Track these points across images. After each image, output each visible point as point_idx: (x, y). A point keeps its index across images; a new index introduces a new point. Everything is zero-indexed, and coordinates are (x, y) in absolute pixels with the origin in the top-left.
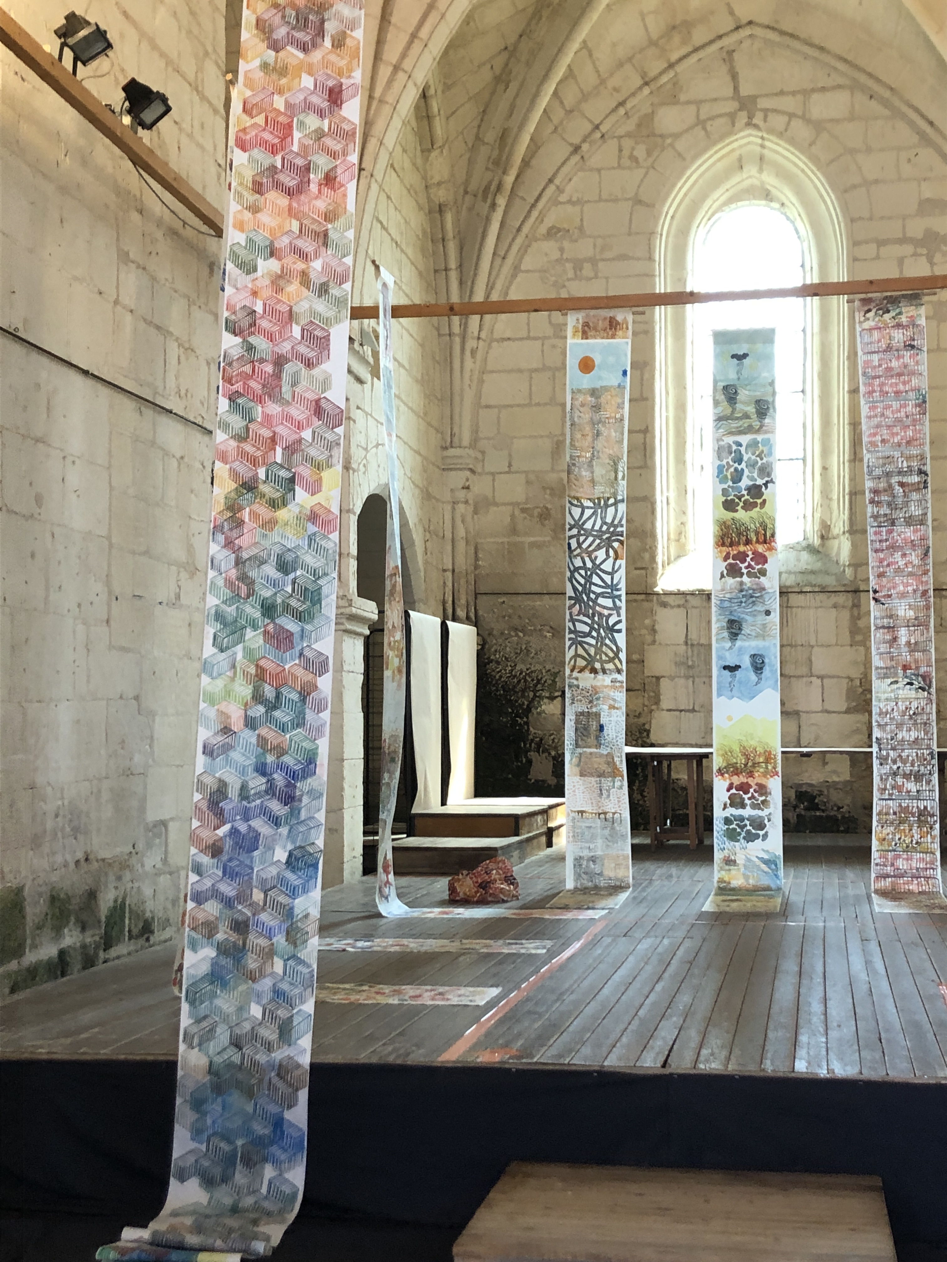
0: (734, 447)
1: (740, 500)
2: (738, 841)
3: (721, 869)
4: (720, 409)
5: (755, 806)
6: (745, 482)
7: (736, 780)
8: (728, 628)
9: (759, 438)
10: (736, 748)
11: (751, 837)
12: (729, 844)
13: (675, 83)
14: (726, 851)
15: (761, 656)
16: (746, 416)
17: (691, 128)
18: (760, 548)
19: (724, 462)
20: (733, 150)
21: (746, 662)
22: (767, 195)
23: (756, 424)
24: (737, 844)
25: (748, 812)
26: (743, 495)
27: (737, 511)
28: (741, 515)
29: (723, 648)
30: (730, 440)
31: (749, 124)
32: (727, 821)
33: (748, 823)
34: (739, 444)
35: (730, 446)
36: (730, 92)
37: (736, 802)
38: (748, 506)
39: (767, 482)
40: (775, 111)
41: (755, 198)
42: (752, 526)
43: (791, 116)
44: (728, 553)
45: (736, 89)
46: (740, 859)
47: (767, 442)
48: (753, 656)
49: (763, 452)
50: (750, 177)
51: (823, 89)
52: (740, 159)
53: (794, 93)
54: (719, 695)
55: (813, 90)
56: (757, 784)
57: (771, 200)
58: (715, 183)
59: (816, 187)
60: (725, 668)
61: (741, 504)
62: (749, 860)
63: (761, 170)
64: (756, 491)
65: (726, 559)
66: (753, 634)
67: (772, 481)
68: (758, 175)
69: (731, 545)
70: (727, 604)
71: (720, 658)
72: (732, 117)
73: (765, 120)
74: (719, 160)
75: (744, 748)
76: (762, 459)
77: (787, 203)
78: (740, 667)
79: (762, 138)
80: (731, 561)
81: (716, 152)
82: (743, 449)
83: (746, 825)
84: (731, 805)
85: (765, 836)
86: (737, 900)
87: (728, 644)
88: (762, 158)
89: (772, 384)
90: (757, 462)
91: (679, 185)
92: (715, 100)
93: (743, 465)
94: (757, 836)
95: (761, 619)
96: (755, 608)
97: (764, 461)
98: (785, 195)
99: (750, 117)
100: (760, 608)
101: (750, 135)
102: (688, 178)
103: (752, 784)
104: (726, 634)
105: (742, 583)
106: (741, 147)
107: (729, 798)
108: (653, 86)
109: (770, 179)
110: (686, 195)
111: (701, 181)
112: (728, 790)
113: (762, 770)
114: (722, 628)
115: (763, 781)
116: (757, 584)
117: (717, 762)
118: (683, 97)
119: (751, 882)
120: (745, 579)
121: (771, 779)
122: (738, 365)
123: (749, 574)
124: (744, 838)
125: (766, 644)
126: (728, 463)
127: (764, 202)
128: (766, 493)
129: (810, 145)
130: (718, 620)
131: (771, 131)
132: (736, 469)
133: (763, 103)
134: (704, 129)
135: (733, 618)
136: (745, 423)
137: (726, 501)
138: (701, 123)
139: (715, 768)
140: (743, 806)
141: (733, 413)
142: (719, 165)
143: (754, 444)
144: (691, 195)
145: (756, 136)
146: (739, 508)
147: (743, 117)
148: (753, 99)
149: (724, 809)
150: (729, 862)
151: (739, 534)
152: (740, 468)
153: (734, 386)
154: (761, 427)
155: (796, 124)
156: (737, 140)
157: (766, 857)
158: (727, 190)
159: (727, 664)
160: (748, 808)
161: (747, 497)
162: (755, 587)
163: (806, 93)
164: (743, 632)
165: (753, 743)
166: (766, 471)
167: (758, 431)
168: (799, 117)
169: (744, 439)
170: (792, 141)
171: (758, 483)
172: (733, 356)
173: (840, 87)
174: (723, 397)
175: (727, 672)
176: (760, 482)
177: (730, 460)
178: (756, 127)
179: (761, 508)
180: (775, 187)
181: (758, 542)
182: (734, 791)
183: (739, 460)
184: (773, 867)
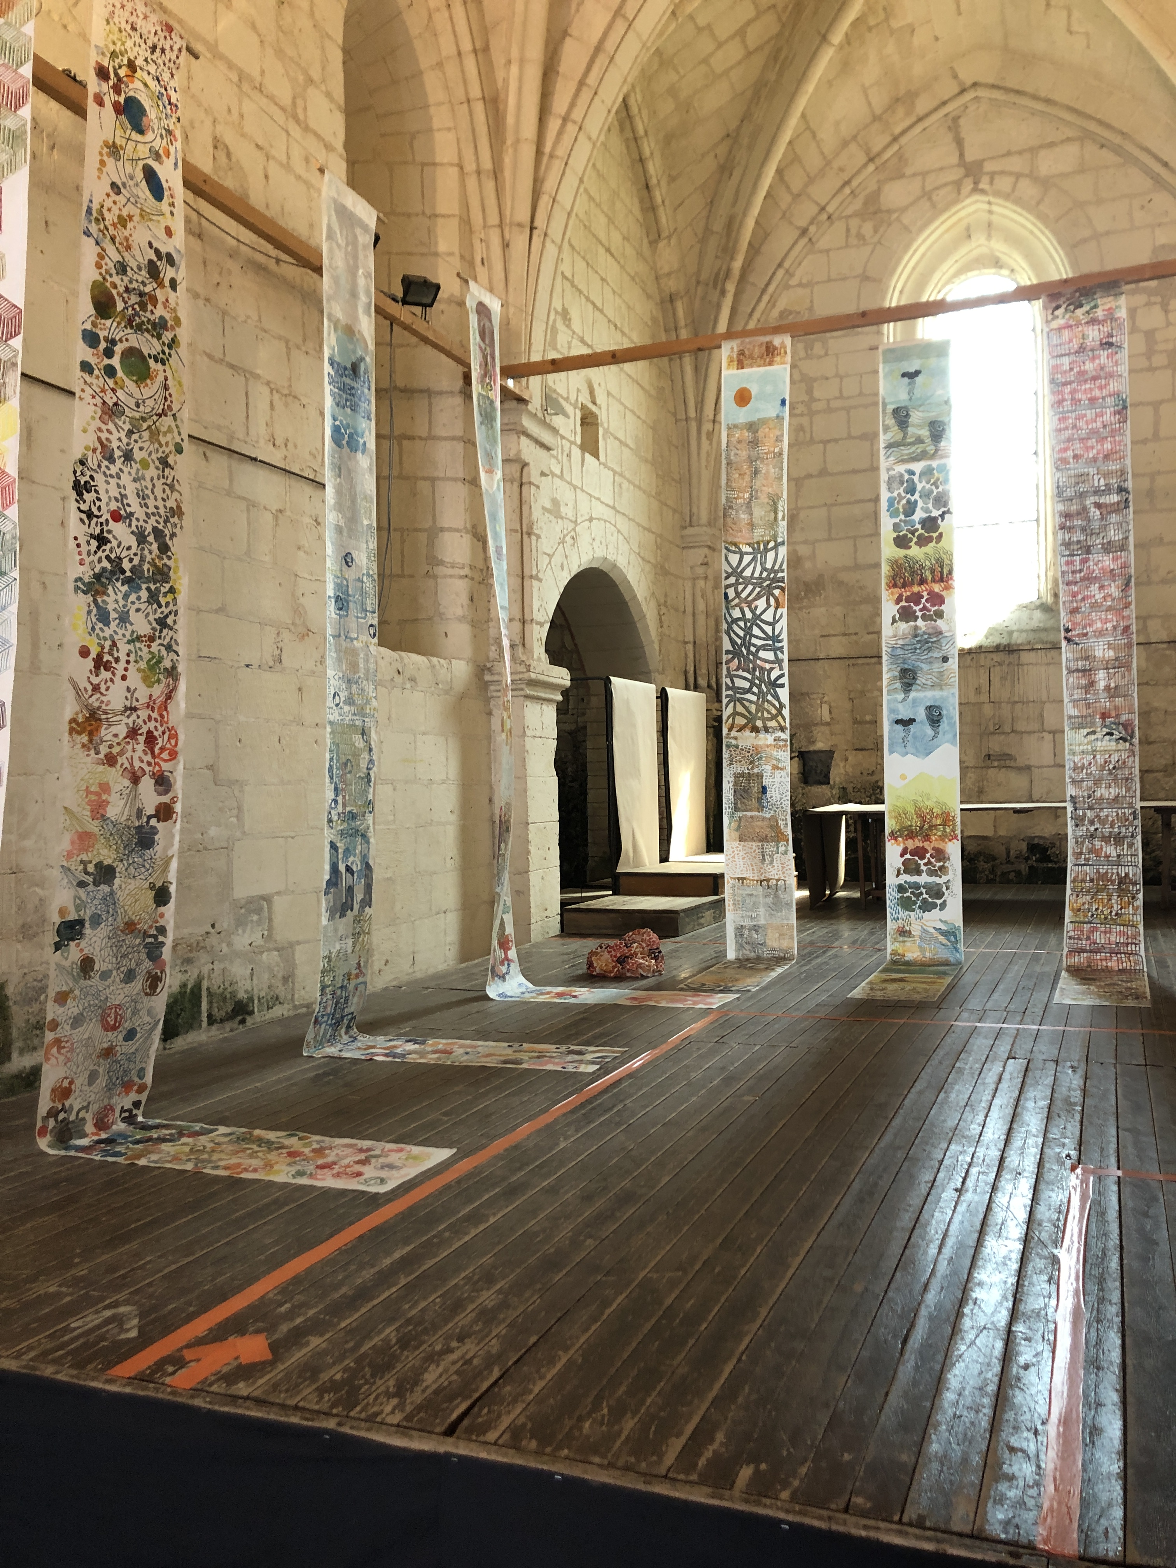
0: (906, 477)
1: (913, 534)
2: (913, 910)
3: (895, 940)
4: (889, 435)
5: (931, 873)
6: (919, 515)
7: (911, 844)
8: (901, 678)
9: (934, 464)
10: (911, 809)
11: (927, 907)
12: (903, 914)
13: (900, 156)
14: (900, 921)
15: (939, 708)
16: (919, 440)
17: (918, 199)
18: (937, 588)
19: (895, 494)
20: (960, 220)
21: (921, 715)
22: (997, 263)
23: (931, 449)
24: (912, 914)
25: (924, 879)
26: (917, 530)
27: (910, 547)
28: (915, 551)
29: (896, 700)
30: (901, 468)
31: (976, 190)
32: (901, 888)
33: (924, 891)
34: (912, 473)
35: (901, 476)
36: (955, 160)
37: (910, 868)
38: (923, 541)
39: (944, 513)
40: (1002, 173)
41: (985, 267)
42: (927, 563)
43: (1018, 176)
44: (901, 595)
45: (962, 155)
46: (916, 930)
47: (943, 469)
48: (929, 708)
49: (938, 479)
50: (980, 246)
51: (1052, 145)
52: (968, 229)
53: (1020, 153)
54: (891, 752)
55: (1041, 147)
56: (933, 849)
57: (1001, 267)
58: (943, 255)
59: (1045, 247)
60: (898, 722)
61: (915, 540)
62: (925, 931)
63: (989, 237)
64: (930, 524)
65: (898, 601)
66: (929, 683)
67: (949, 512)
68: (986, 243)
69: (904, 586)
70: (899, 652)
71: (892, 711)
72: (958, 185)
73: (991, 183)
74: (947, 231)
75: (920, 809)
76: (937, 487)
77: (1016, 267)
78: (914, 720)
79: (989, 203)
80: (903, 603)
81: (943, 223)
82: (916, 478)
83: (921, 894)
84: (906, 871)
85: (943, 906)
86: (901, 980)
87: (901, 696)
88: (990, 225)
89: (947, 402)
90: (932, 492)
91: (906, 258)
92: (941, 169)
93: (917, 496)
94: (934, 906)
95: (937, 666)
96: (930, 654)
97: (940, 489)
98: (1015, 260)
99: (976, 183)
100: (937, 654)
101: (977, 201)
102: (916, 251)
103: (929, 849)
104: (898, 685)
105: (916, 628)
106: (969, 215)
107: (903, 864)
108: (879, 162)
109: (999, 247)
110: (914, 269)
111: (929, 254)
112: (902, 855)
113: (939, 833)
114: (895, 678)
115: (940, 845)
116: (933, 628)
117: (890, 824)
118: (908, 171)
119: (928, 954)
120: (920, 623)
121: (950, 844)
122: (909, 384)
123: (924, 618)
124: (920, 907)
125: (945, 693)
126: (899, 494)
127: (993, 270)
128: (943, 525)
129: (1038, 203)
130: (890, 670)
131: (998, 194)
132: (909, 501)
133: (988, 167)
134: (930, 199)
135: (906, 666)
136: (919, 448)
137: (898, 537)
138: (927, 195)
139: (887, 831)
140: (919, 872)
141: (904, 437)
142: (947, 237)
143: (927, 473)
144: (919, 269)
145: (983, 202)
146: (912, 544)
147: (968, 185)
148: (980, 164)
149: (897, 876)
150: (904, 933)
151: (913, 573)
152: (913, 499)
153: (906, 408)
154: (936, 451)
155: (1024, 183)
156: (964, 208)
157: (944, 927)
158: (956, 261)
159: (900, 717)
160: (924, 874)
161: (921, 531)
162: (930, 631)
163: (1033, 151)
164: (918, 682)
165: (930, 804)
166: (941, 501)
167: (933, 457)
168: (1027, 176)
169: (918, 467)
170: (1018, 202)
171: (933, 515)
172: (904, 375)
173: (1068, 140)
174: (893, 421)
175: (900, 727)
176: (935, 513)
177: (901, 491)
178: (983, 192)
179: (937, 543)
180: (1005, 254)
181: (934, 581)
182: (908, 856)
183: (912, 490)
184: (952, 938)
